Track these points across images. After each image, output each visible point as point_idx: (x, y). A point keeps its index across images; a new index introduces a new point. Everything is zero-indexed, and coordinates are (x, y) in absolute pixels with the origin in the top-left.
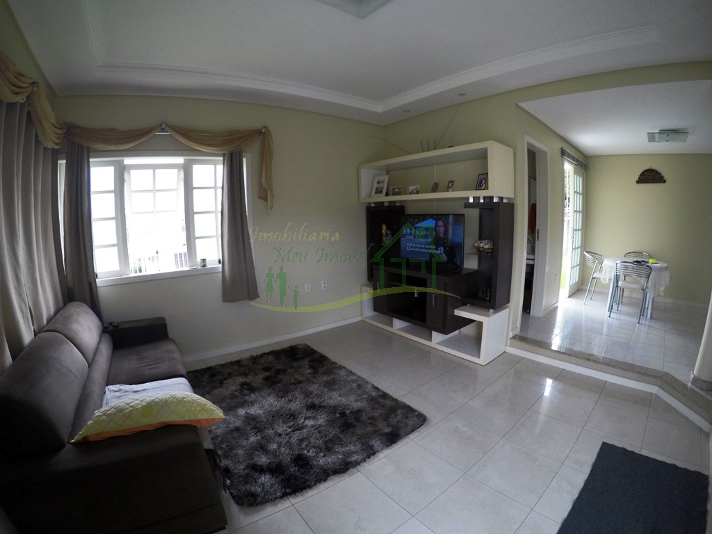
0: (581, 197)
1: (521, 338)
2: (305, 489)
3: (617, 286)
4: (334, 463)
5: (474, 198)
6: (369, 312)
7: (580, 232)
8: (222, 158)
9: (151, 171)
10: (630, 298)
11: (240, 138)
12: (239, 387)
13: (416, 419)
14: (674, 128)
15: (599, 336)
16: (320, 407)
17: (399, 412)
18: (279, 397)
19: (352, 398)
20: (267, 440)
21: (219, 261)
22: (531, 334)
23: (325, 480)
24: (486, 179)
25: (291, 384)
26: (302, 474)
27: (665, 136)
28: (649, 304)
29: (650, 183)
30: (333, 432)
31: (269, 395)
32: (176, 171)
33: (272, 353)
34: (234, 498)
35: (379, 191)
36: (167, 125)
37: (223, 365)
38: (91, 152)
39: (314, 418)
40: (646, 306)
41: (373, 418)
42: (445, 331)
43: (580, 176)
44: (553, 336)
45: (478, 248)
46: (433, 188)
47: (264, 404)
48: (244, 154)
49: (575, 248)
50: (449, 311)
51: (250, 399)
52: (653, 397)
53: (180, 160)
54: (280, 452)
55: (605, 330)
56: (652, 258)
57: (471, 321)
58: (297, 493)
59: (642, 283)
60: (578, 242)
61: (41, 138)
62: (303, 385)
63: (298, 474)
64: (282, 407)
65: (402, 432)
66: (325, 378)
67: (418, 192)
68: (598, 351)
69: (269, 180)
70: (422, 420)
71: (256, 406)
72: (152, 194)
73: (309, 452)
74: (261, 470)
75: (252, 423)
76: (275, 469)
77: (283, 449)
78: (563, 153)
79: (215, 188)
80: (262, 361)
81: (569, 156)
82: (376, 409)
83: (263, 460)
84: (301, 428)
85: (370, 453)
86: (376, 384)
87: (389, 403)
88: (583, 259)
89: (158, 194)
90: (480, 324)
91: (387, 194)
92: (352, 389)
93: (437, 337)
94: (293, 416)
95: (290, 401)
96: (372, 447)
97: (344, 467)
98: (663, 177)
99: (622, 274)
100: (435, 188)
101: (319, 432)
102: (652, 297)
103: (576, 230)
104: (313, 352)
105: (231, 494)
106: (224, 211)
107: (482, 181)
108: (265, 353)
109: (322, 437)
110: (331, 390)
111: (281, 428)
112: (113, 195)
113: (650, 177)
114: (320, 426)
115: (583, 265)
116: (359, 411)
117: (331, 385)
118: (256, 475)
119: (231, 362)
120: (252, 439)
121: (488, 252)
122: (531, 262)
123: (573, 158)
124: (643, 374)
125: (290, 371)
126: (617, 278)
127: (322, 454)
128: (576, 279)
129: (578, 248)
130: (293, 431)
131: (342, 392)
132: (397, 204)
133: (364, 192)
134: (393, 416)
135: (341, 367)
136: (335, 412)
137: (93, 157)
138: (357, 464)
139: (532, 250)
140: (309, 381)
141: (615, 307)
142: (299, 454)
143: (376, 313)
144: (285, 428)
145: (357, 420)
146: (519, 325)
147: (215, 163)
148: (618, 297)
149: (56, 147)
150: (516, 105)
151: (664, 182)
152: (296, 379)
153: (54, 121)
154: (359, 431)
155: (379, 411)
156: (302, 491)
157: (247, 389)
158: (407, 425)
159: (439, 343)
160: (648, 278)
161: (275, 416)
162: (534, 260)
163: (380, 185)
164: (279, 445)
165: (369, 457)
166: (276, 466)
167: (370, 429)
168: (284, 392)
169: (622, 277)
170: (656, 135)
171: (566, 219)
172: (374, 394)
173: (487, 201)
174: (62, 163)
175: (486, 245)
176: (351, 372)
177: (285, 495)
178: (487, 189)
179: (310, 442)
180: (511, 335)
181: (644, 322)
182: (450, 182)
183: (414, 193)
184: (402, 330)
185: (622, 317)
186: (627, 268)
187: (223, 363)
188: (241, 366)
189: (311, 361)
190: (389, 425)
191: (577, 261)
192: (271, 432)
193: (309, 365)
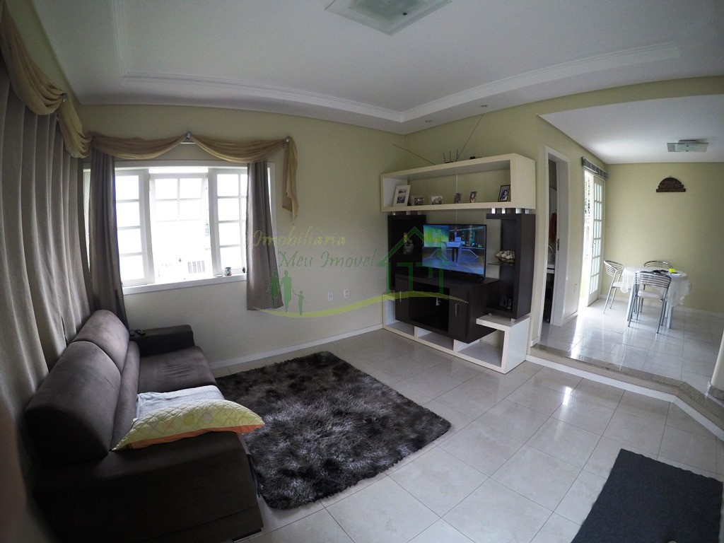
0: (601, 205)
1: (541, 347)
2: (337, 492)
3: (637, 295)
4: (363, 468)
5: (496, 209)
6: (390, 320)
7: (600, 241)
8: (246, 168)
9: (176, 180)
10: (649, 307)
11: (264, 148)
12: (265, 394)
13: (441, 426)
14: (694, 138)
15: (619, 346)
16: (347, 414)
17: (424, 418)
18: (306, 404)
19: (377, 405)
20: (297, 446)
21: (244, 270)
22: (550, 344)
23: (355, 484)
24: (509, 191)
25: (316, 391)
26: (333, 478)
27: (684, 146)
28: (668, 314)
29: (670, 191)
30: (360, 438)
31: (295, 402)
32: (200, 180)
33: (295, 360)
34: (267, 502)
35: (401, 200)
36: (192, 135)
37: (247, 373)
38: (115, 162)
39: (341, 424)
40: (666, 316)
41: (398, 424)
42: (467, 339)
43: (600, 185)
44: (573, 346)
45: (500, 259)
46: (455, 199)
47: (291, 411)
48: (268, 163)
49: (595, 257)
50: (471, 320)
51: (277, 407)
52: (671, 405)
53: (204, 169)
54: (310, 457)
55: (624, 339)
56: (671, 267)
57: (492, 330)
58: (329, 497)
59: (662, 293)
60: (598, 251)
61: (69, 149)
62: (329, 392)
63: (329, 478)
64: (309, 414)
65: (427, 437)
66: (350, 386)
67: (440, 203)
68: (616, 360)
69: (293, 190)
70: (446, 426)
71: (284, 413)
72: (176, 202)
73: (338, 457)
74: (292, 475)
75: (280, 429)
76: (306, 474)
77: (312, 455)
78: (583, 162)
79: (239, 197)
80: (287, 368)
81: (589, 165)
82: (402, 415)
83: (294, 465)
84: (329, 434)
85: (398, 457)
86: (400, 392)
87: (413, 410)
88: (603, 269)
89: (182, 203)
90: (502, 334)
91: (409, 204)
92: (376, 396)
93: (459, 346)
94: (320, 422)
95: (316, 408)
96: (399, 453)
97: (373, 472)
98: (683, 186)
99: (641, 283)
100: (457, 199)
101: (347, 438)
102: (671, 307)
103: (596, 239)
104: (336, 360)
105: (264, 498)
106: (249, 221)
107: (504, 193)
108: (288, 361)
109: (350, 443)
110: (356, 397)
111: (310, 435)
112: (138, 204)
113: (670, 185)
114: (348, 432)
115: (603, 274)
116: (385, 418)
117: (356, 392)
118: (288, 479)
119: (256, 369)
120: (282, 445)
121: (510, 263)
122: (551, 272)
123: (593, 167)
124: (660, 383)
125: (314, 378)
126: (637, 288)
127: (351, 460)
128: (595, 287)
129: (598, 257)
130: (322, 437)
131: (367, 399)
132: (419, 214)
133: (386, 202)
134: (418, 422)
135: (365, 375)
136: (361, 419)
137: (117, 167)
138: (385, 468)
139: (552, 260)
140: (334, 389)
141: (634, 316)
142: (328, 460)
143: (397, 321)
144: (313, 434)
145: (384, 426)
146: (539, 335)
147: (239, 172)
148: (637, 306)
149: (83, 157)
150: (538, 116)
151: (684, 190)
152: (321, 387)
153: (81, 132)
154: (386, 438)
155: (405, 418)
156: (333, 495)
157: (273, 397)
158: (433, 431)
159: (461, 352)
160: (668, 288)
161: (304, 422)
162: (554, 269)
163: (401, 195)
164: (309, 450)
165: (397, 462)
166: (307, 471)
167: (396, 435)
168: (310, 399)
169: (641, 287)
170: (676, 145)
171: (586, 225)
172: (399, 401)
173: (509, 212)
174: (87, 172)
175: (507, 256)
176: (376, 380)
177: (317, 499)
178: (510, 201)
179: (339, 448)
180: (531, 344)
181: (663, 332)
182: (472, 193)
183: (437, 204)
184: (424, 338)
185: (642, 327)
186: (646, 278)
187: (248, 370)
188: (265, 373)
189: (334, 369)
190: (415, 431)
191: (597, 270)
192: (299, 438)
193: (334, 373)
